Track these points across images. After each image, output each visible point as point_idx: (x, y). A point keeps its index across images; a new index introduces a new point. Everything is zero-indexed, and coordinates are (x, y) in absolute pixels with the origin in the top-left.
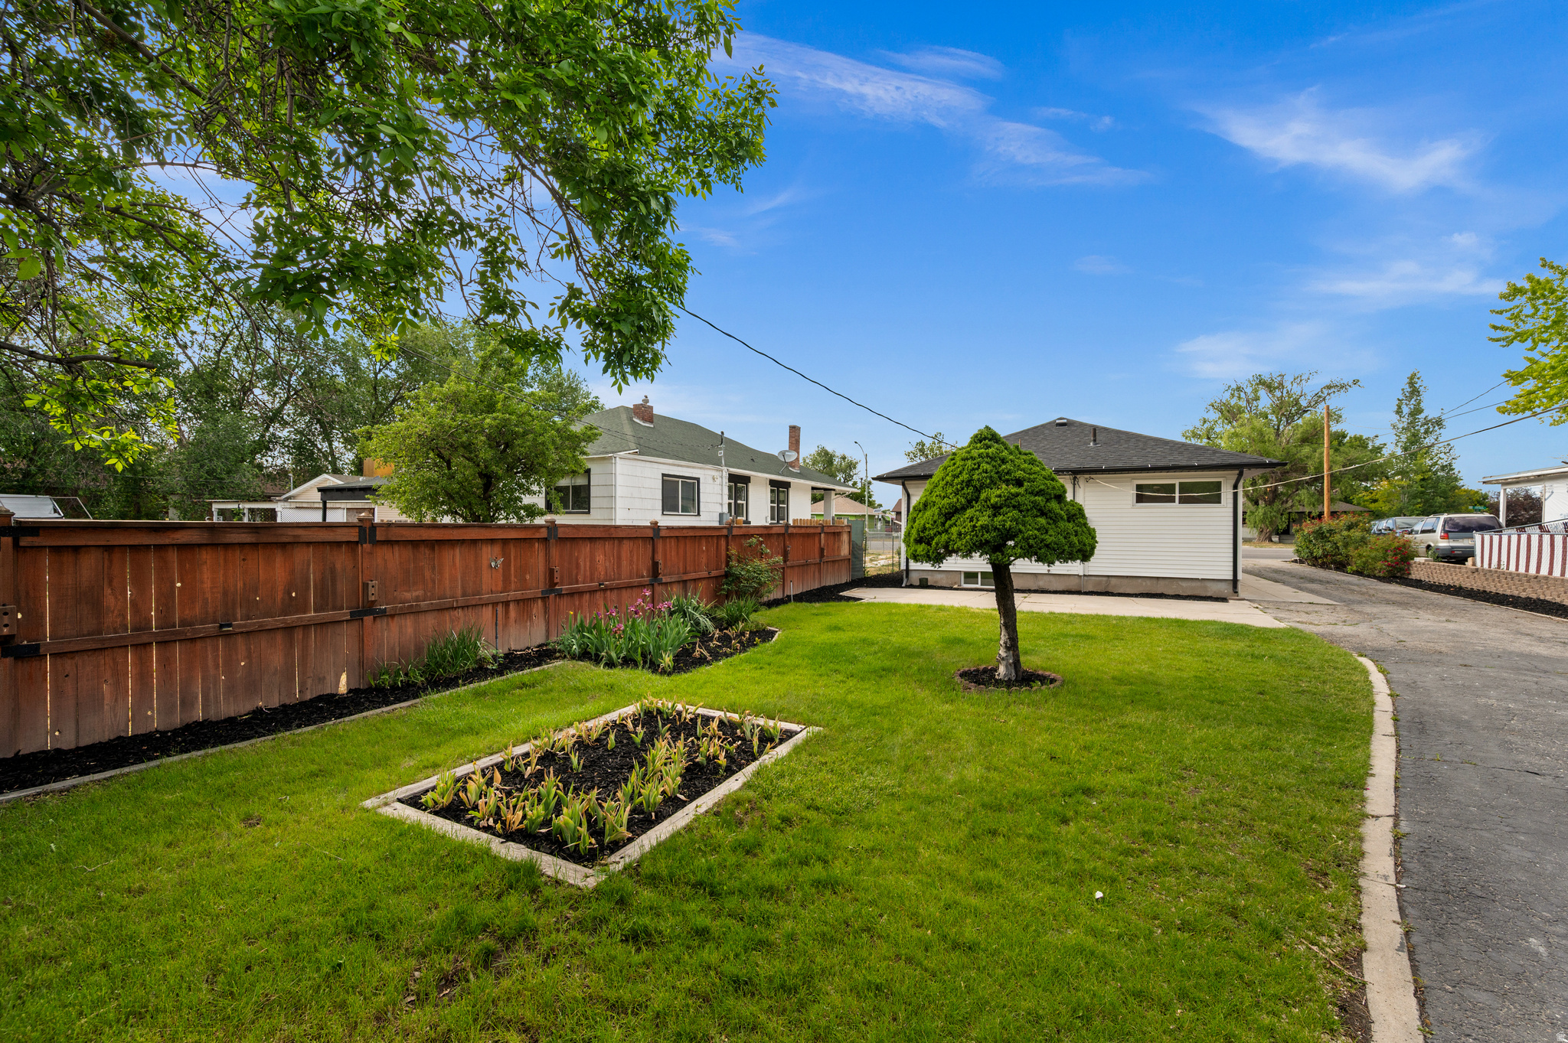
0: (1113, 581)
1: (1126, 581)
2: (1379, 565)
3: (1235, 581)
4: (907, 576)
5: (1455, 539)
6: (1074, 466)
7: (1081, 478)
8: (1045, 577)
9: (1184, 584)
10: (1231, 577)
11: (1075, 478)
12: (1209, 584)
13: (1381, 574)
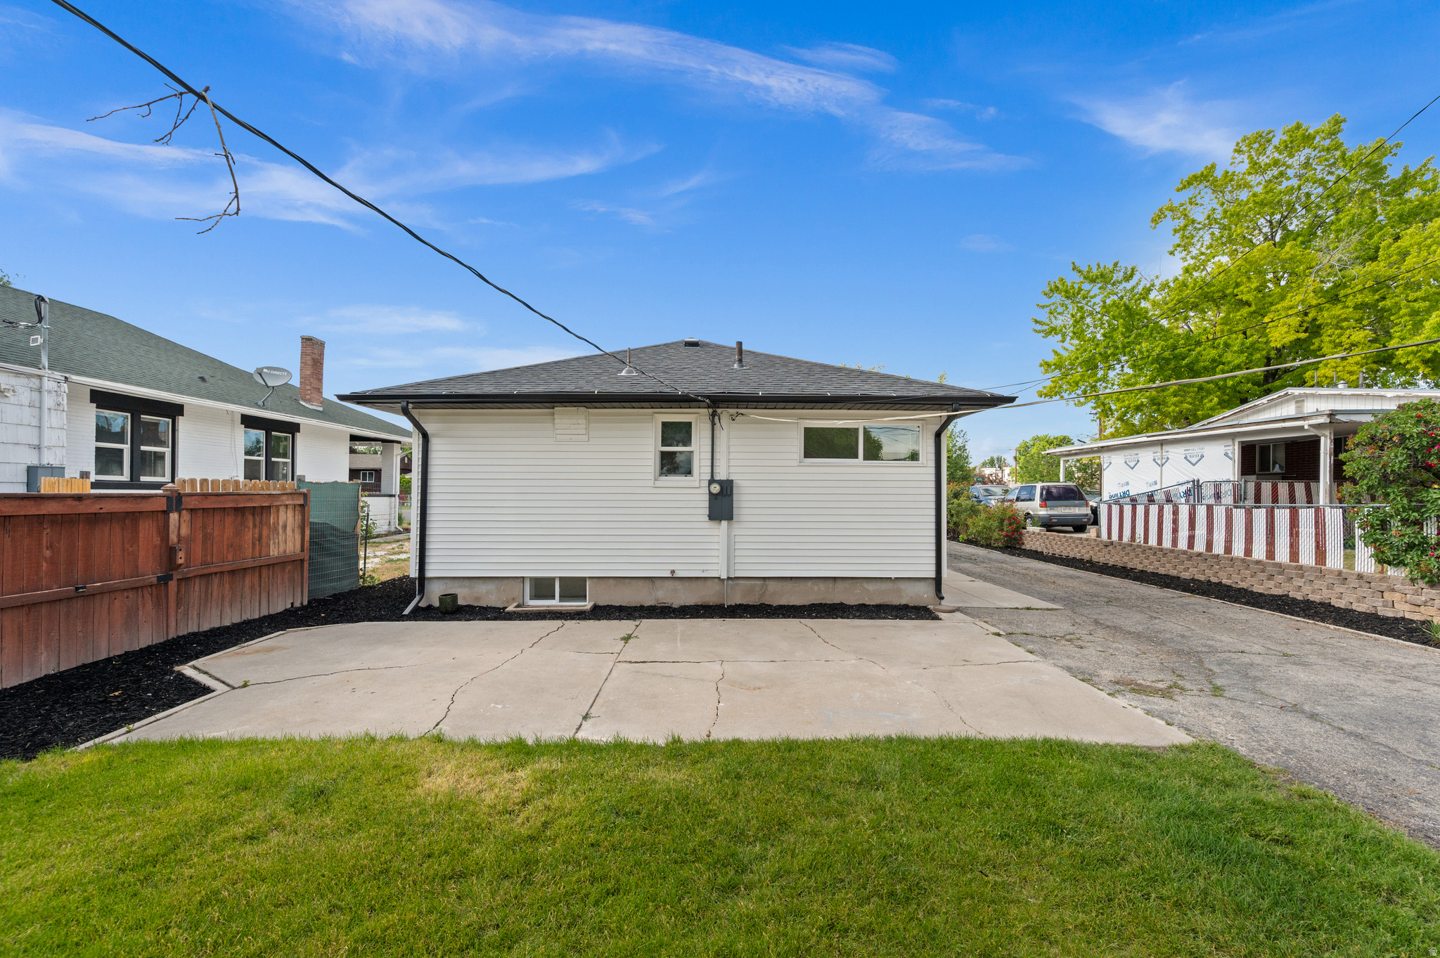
0: (772, 586)
1: (789, 585)
2: (996, 535)
3: (938, 580)
4: (422, 590)
5: (1052, 507)
6: (713, 390)
7: (725, 413)
8: (668, 584)
9: (871, 587)
10: (933, 575)
11: (714, 415)
12: (902, 585)
13: (1000, 545)
